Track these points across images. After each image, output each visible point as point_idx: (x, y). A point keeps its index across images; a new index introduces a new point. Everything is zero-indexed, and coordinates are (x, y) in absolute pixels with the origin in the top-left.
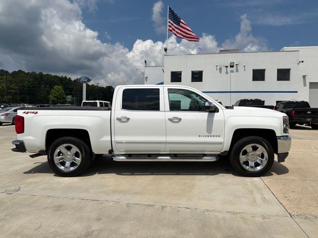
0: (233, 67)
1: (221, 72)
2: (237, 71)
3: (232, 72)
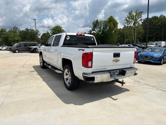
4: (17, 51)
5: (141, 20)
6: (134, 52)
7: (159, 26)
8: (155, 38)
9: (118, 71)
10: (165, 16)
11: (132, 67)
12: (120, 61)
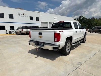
0: (24, 15)
1: (20, 16)
2: (25, 16)
3: (24, 16)
4: (92, 32)
6: (54, 33)
9: (43, 44)
11: (54, 44)
12: (43, 37)
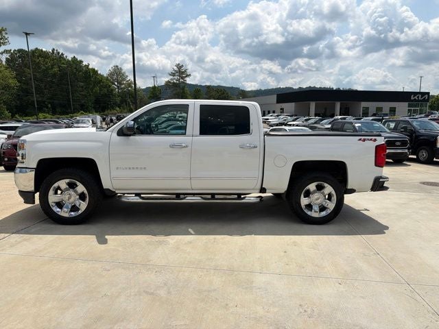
5: (6, 51)
7: (54, 75)
8: (49, 106)
10: (62, 54)
